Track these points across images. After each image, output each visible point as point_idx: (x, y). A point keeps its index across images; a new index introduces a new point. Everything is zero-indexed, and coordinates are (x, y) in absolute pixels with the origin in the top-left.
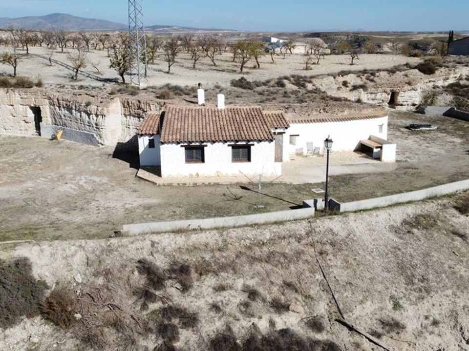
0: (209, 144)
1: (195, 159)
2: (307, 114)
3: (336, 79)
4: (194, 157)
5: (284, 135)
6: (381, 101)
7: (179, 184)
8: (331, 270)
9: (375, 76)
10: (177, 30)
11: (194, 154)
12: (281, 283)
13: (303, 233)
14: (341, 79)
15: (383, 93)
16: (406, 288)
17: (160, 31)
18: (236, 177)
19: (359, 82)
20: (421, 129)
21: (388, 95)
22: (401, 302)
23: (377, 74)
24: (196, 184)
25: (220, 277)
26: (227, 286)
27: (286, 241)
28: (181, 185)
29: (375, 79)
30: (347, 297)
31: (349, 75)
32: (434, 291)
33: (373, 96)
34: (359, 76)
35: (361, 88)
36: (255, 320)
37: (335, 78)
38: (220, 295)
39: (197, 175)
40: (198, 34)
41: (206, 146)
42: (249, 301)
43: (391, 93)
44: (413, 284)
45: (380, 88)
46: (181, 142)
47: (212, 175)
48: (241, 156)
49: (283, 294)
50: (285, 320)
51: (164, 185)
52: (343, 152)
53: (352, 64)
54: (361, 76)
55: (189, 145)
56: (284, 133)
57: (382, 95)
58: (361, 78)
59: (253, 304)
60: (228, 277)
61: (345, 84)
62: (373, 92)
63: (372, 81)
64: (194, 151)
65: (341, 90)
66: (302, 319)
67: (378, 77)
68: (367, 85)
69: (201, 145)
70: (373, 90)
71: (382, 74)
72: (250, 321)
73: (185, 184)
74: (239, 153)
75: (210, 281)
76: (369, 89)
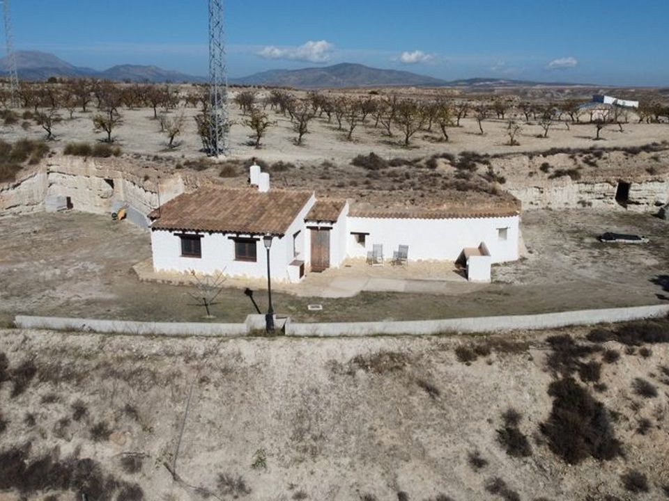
0: (206, 234)
1: (193, 253)
2: (385, 206)
3: (533, 160)
4: (193, 249)
5: (331, 231)
6: (602, 196)
7: (163, 281)
8: (201, 402)
9: (600, 158)
10: (505, 85)
11: (193, 246)
12: (124, 405)
13: (200, 352)
14: (540, 160)
15: (606, 184)
16: (287, 443)
17: (480, 86)
18: (238, 279)
19: (570, 165)
20: (617, 240)
21: (614, 186)
22: (269, 459)
23: (605, 155)
24: (182, 283)
25: (58, 387)
26: (58, 398)
27: (173, 359)
28: (166, 282)
29: (599, 162)
30: (198, 439)
31: (556, 155)
32: (323, 455)
33: (588, 187)
34: (572, 157)
35: (569, 174)
36: (61, 442)
37: (531, 158)
38: (45, 407)
39: (193, 273)
40: (533, 91)
41: (203, 236)
42: (71, 420)
43: (617, 184)
44: (302, 440)
45: (600, 177)
46: (176, 229)
47: (211, 274)
48: (247, 253)
49: (116, 420)
50: (97, 449)
51: (147, 281)
52: (434, 262)
53: (598, 139)
54: (577, 157)
55: (184, 233)
56: (331, 228)
57: (603, 186)
58: (575, 160)
59: (74, 423)
60: (66, 388)
61: (545, 168)
62: (588, 181)
63: (593, 164)
64: (192, 241)
65: (535, 176)
66: (121, 454)
67: (605, 158)
68: (581, 171)
69: (197, 234)
70: (589, 178)
71: (614, 154)
72: (55, 442)
73: (171, 282)
74: (245, 248)
75: (46, 389)
76: (582, 177)
